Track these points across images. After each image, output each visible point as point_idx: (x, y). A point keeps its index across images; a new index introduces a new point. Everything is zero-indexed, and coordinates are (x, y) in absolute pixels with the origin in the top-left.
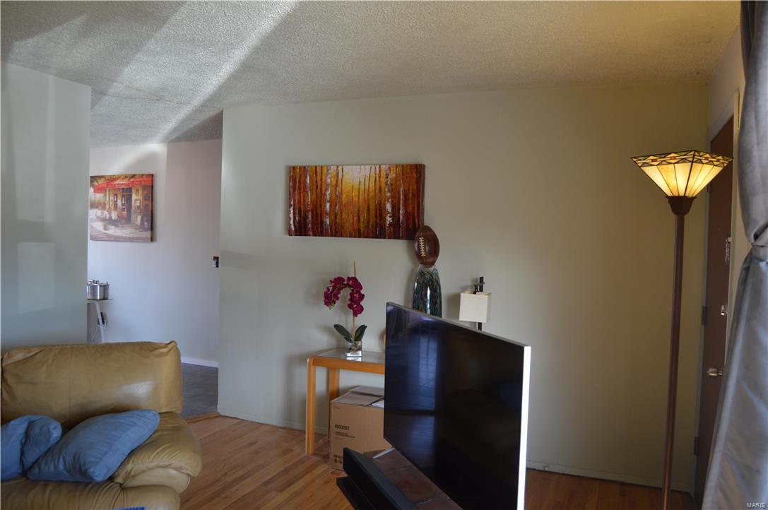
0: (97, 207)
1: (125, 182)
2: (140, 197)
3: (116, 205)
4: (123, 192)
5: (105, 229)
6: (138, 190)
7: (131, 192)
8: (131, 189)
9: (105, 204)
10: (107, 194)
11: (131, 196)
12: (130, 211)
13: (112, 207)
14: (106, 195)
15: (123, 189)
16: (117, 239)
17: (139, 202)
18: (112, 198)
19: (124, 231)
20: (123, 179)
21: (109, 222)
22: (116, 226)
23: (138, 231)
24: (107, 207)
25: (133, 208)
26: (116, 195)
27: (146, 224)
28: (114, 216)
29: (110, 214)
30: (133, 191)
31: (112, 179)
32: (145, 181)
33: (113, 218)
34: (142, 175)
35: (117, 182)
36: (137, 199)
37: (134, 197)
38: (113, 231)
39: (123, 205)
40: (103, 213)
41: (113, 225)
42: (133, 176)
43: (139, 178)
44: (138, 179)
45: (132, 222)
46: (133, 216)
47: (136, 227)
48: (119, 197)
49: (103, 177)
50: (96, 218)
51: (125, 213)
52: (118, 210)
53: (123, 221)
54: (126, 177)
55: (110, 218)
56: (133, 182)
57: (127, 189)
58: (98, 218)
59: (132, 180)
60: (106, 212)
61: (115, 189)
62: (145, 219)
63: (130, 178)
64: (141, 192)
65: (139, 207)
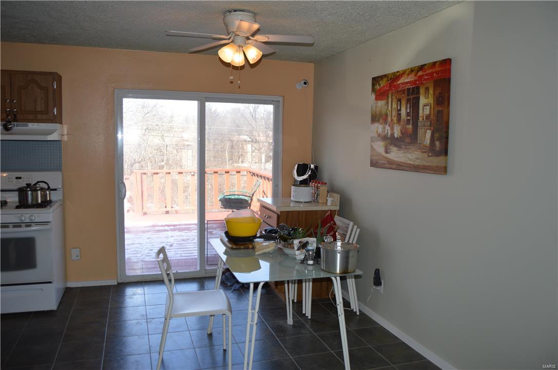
0: (378, 121)
1: (411, 78)
2: (431, 100)
3: (399, 115)
4: (408, 95)
5: (387, 152)
6: (427, 89)
7: (418, 93)
8: (418, 88)
9: (387, 115)
10: (390, 100)
11: (418, 99)
12: (417, 122)
13: (395, 119)
14: (388, 103)
15: (408, 89)
16: (400, 167)
17: (428, 107)
18: (394, 106)
19: (409, 156)
20: (409, 75)
21: (391, 141)
22: (399, 147)
23: (425, 155)
24: (389, 119)
25: (421, 119)
26: (399, 100)
27: (437, 143)
28: (397, 133)
29: (392, 129)
30: (422, 91)
31: (396, 76)
32: (437, 73)
33: (396, 136)
34: (434, 64)
35: (401, 81)
36: (426, 102)
37: (423, 101)
38: (395, 155)
39: (408, 114)
40: (384, 128)
41: (395, 146)
42: (422, 68)
43: (429, 69)
44: (429, 71)
45: (419, 141)
46: (420, 132)
47: (424, 149)
48: (404, 103)
49: (385, 76)
50: (376, 135)
51: (410, 127)
52: (402, 123)
53: (408, 140)
54: (412, 70)
55: (392, 135)
56: (421, 77)
57: (413, 88)
58: (379, 135)
59: (420, 73)
60: (388, 128)
61: (398, 92)
62: (437, 135)
63: (418, 71)
64: (431, 91)
65: (428, 117)
